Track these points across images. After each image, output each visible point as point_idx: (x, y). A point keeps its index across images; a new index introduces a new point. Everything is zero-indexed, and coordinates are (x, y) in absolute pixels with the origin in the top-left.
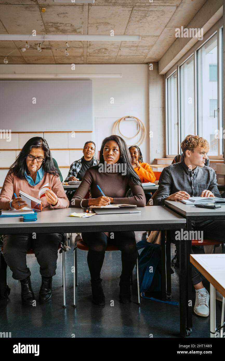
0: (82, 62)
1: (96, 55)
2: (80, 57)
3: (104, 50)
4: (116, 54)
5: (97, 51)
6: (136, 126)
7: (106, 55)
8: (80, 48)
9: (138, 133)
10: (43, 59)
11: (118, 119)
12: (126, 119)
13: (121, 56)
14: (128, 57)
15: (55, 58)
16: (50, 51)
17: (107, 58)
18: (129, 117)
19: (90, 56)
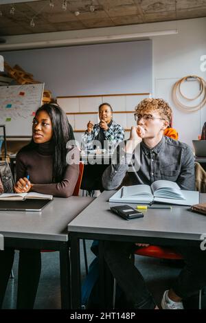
0: (141, 21)
1: (152, 11)
2: (137, 15)
3: (159, 5)
4: (174, 8)
5: (151, 7)
6: (199, 86)
7: (163, 10)
8: (132, 5)
9: (201, 93)
10: (101, 21)
11: (179, 79)
12: (188, 79)
13: (180, 9)
14: (189, 10)
15: (113, 19)
16: (103, 12)
17: (165, 14)
18: (191, 77)
19: (147, 13)
